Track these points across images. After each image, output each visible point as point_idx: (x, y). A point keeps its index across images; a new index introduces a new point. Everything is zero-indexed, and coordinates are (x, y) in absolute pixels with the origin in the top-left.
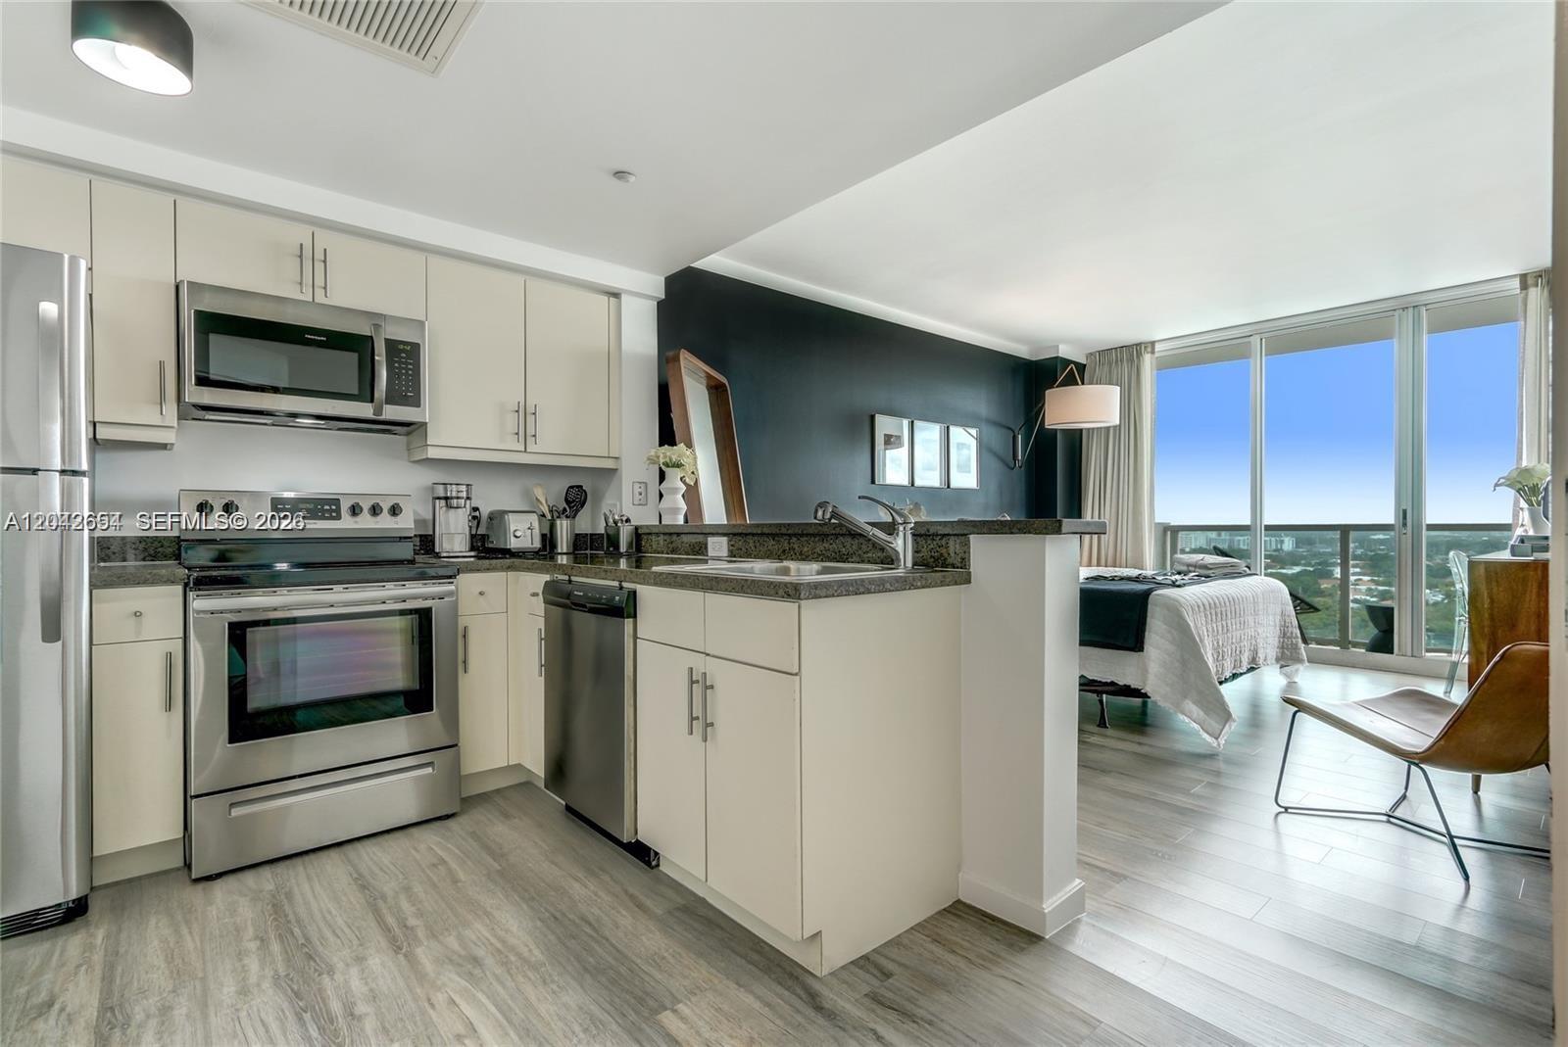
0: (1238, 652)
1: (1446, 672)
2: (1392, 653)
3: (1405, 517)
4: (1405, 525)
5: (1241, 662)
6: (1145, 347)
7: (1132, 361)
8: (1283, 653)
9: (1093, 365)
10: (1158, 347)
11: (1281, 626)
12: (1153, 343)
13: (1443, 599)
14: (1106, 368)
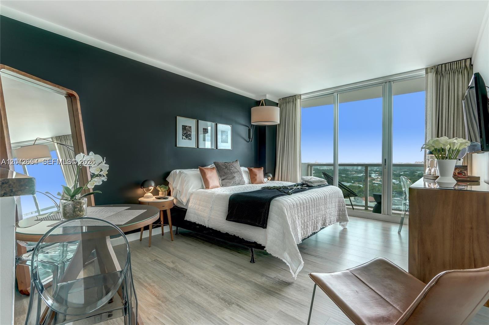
0: (315, 223)
1: (399, 221)
2: (381, 213)
3: (385, 162)
4: (385, 164)
5: (317, 227)
6: (298, 97)
7: (293, 102)
8: (339, 218)
9: (280, 104)
10: (302, 97)
11: (338, 206)
12: (300, 95)
13: (399, 183)
14: (285, 104)
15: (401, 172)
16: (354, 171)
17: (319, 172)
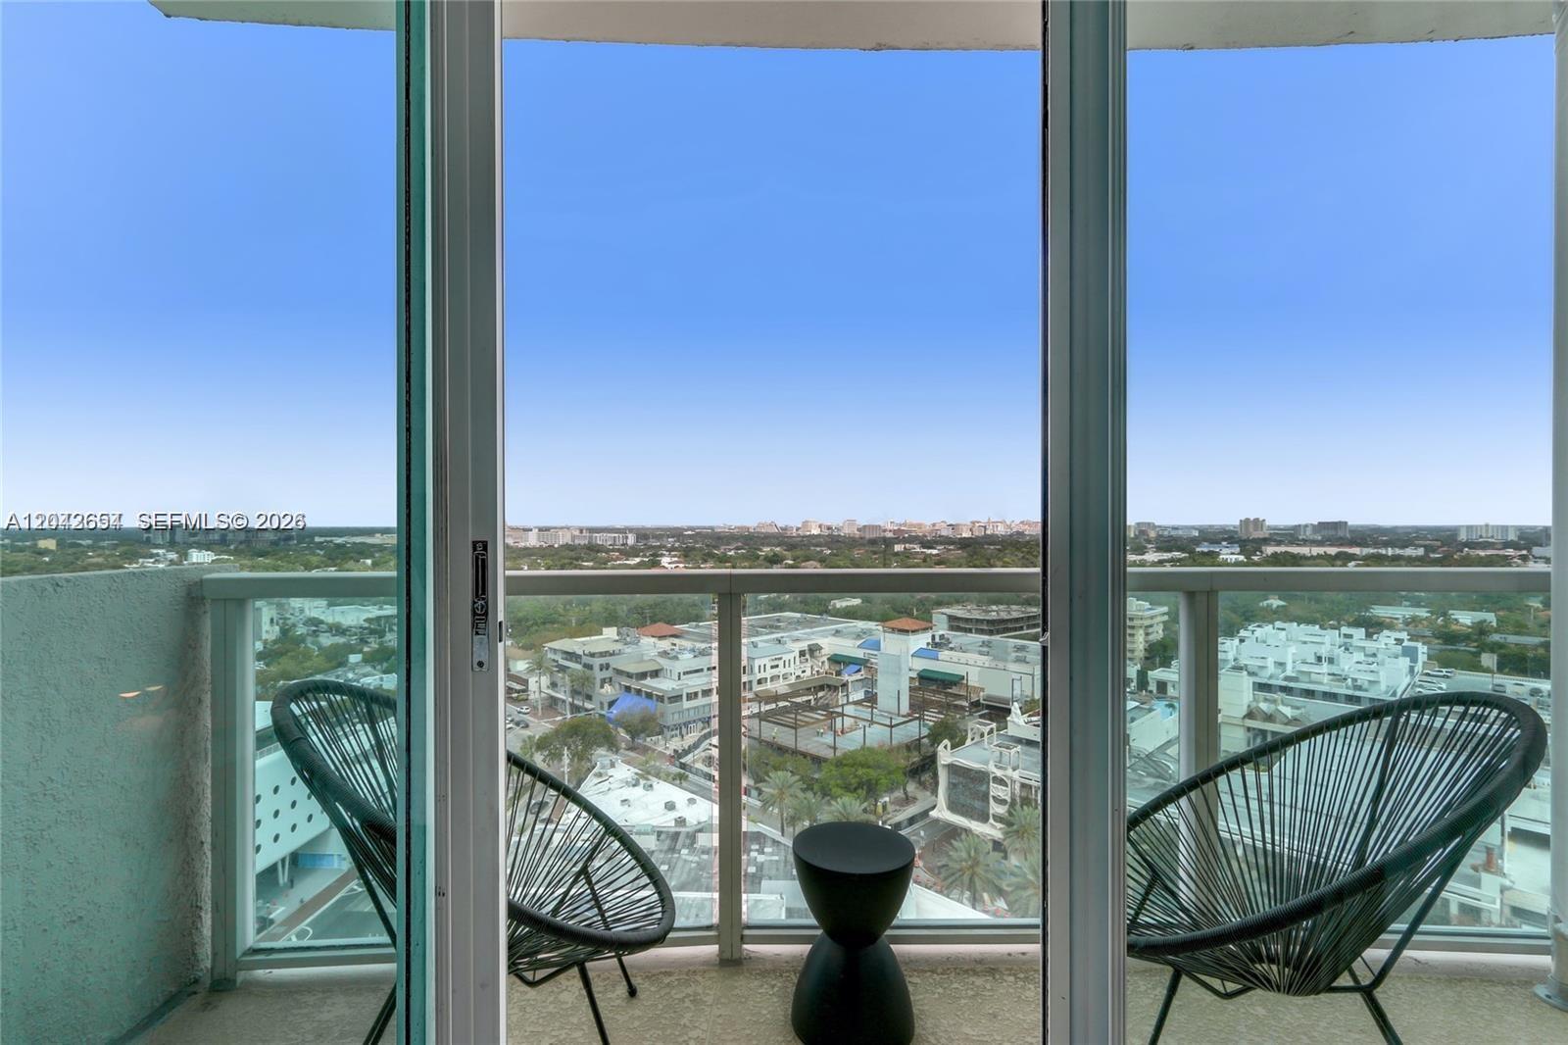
15: (730, 550)
16: (618, 550)
17: (514, 555)
